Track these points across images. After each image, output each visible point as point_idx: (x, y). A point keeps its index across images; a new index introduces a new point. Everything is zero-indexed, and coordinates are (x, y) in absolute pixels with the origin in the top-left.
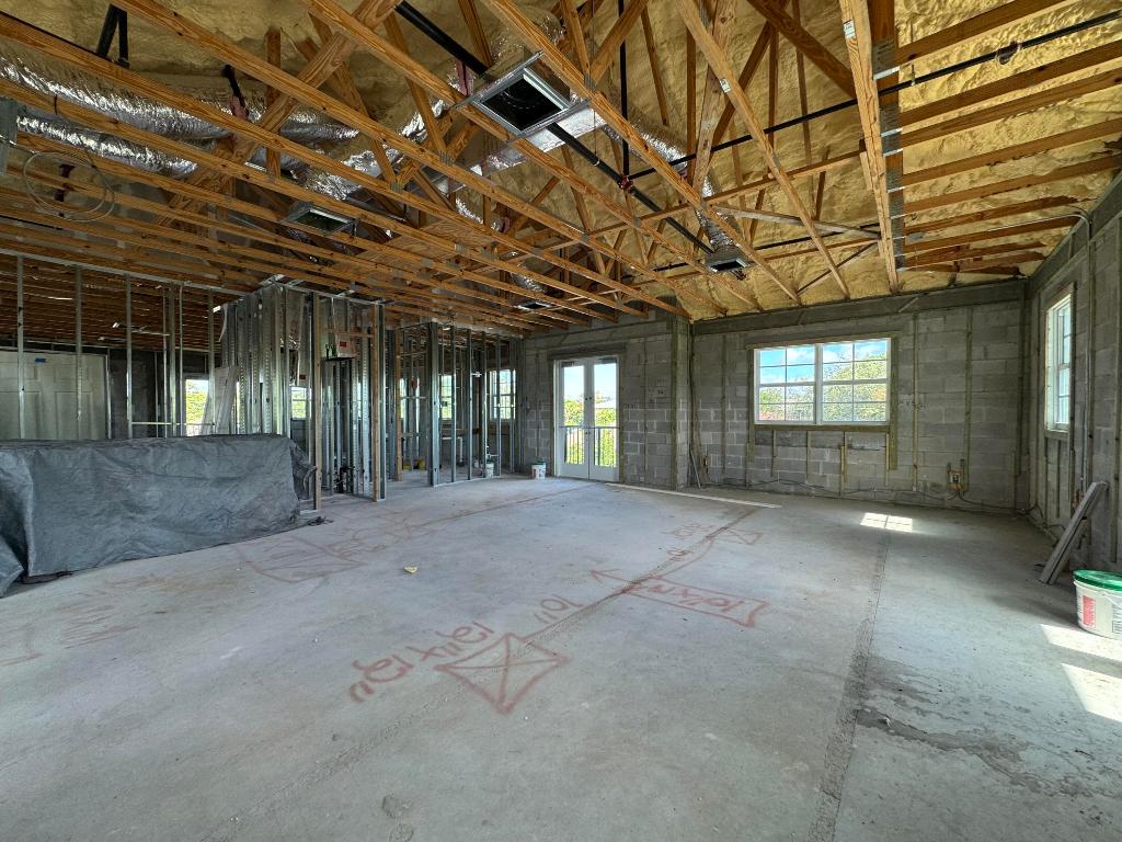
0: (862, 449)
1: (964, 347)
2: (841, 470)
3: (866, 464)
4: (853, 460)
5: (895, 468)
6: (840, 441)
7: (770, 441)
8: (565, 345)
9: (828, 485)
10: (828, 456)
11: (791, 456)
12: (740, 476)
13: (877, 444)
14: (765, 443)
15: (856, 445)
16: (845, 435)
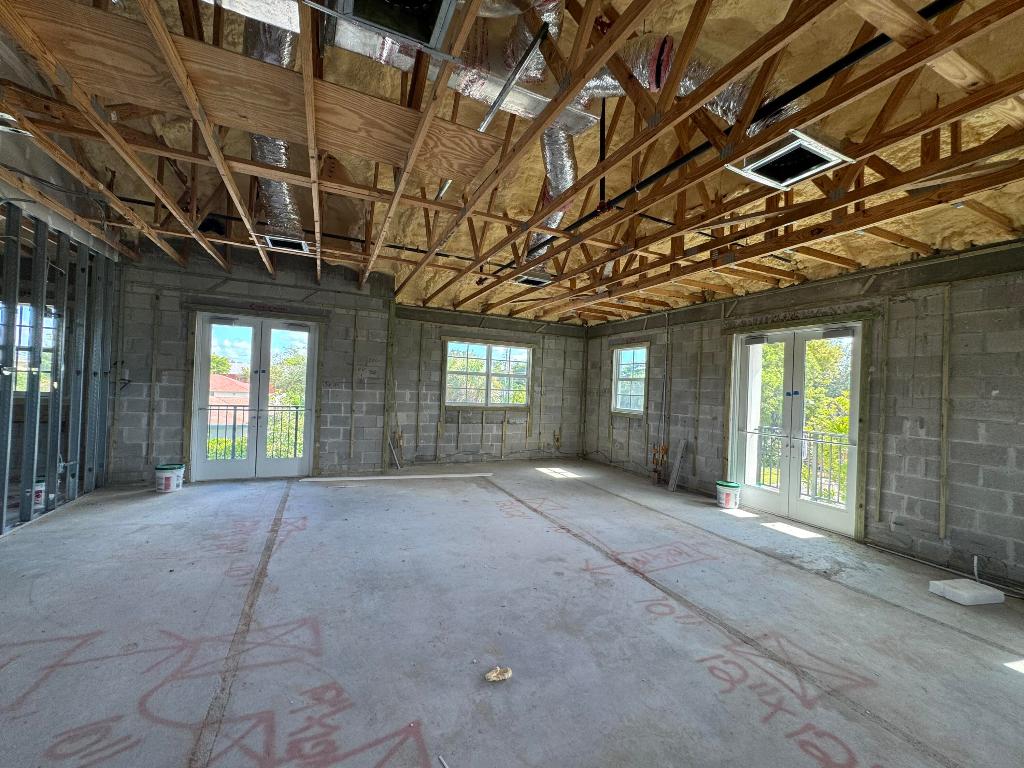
0: (515, 423)
1: (563, 361)
2: (502, 439)
3: (516, 435)
4: (509, 432)
5: (530, 436)
6: (502, 418)
7: (455, 419)
8: (222, 293)
9: (494, 452)
10: (495, 430)
11: (471, 431)
12: (430, 453)
13: (521, 421)
14: (452, 422)
15: (511, 421)
16: (506, 413)
